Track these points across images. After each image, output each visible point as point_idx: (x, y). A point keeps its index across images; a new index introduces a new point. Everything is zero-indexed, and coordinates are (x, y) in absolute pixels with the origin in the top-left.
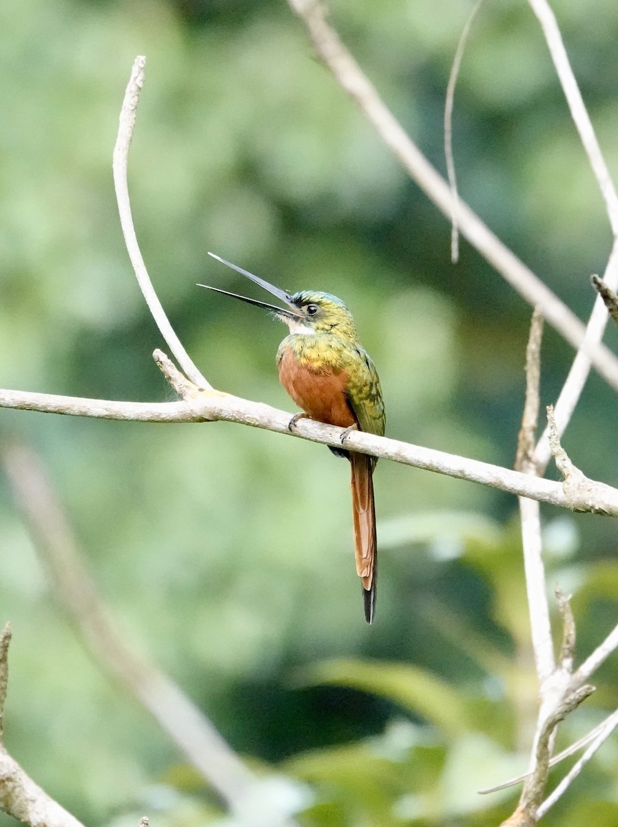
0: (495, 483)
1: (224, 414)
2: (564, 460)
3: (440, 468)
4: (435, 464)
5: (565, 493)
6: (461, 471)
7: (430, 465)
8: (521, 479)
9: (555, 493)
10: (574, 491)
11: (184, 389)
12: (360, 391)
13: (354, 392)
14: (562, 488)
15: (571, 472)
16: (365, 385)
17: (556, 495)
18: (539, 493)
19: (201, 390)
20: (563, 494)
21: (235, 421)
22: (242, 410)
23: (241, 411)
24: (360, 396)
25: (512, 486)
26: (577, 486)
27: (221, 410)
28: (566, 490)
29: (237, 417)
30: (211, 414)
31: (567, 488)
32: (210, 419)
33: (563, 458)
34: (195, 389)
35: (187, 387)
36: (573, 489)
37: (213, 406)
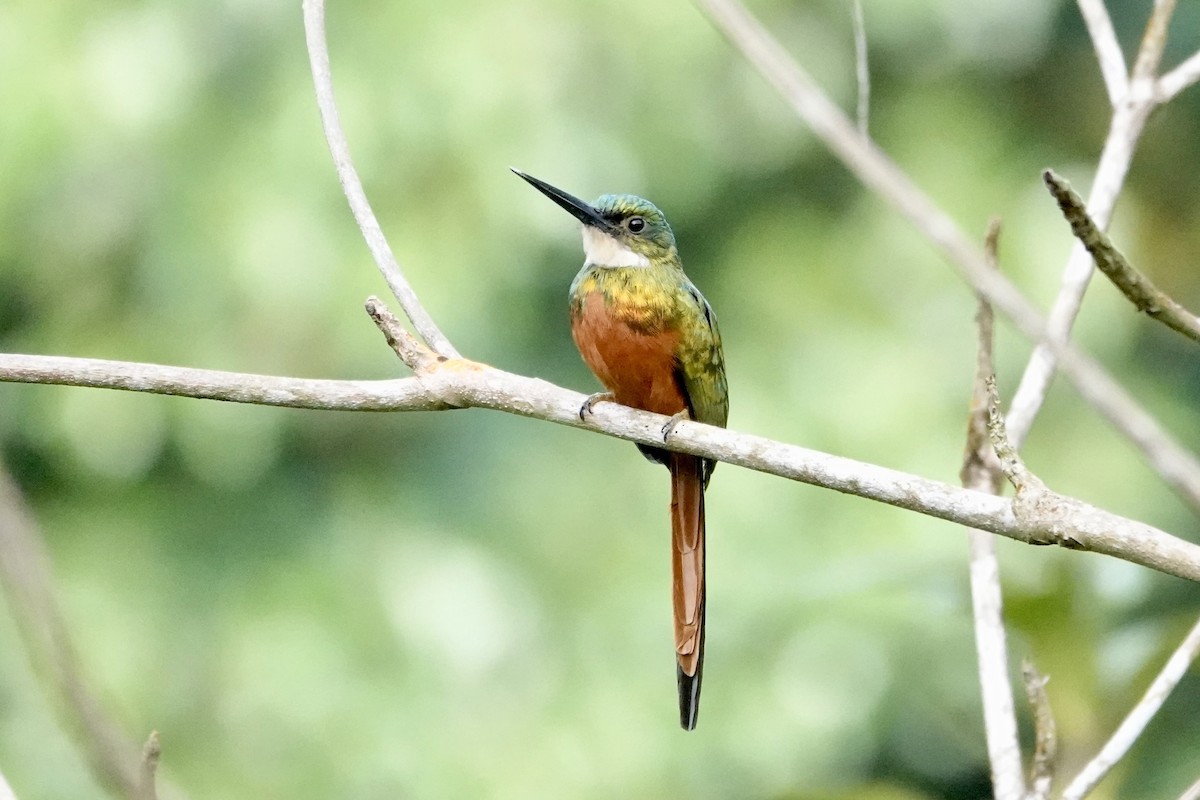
0: (906, 500)
1: (479, 397)
2: (1014, 462)
3: (819, 478)
4: (811, 471)
5: (1016, 515)
6: (851, 482)
7: (805, 472)
8: (948, 493)
9: (1000, 516)
10: (1029, 512)
11: (415, 358)
12: (696, 358)
13: (686, 359)
14: (1010, 507)
15: (1024, 482)
16: (703, 350)
17: (1002, 518)
18: (975, 516)
19: (442, 359)
20: (1013, 517)
21: (497, 407)
22: (507, 391)
23: (505, 392)
24: (695, 365)
25: (933, 505)
26: (1034, 503)
27: (474, 391)
28: (1018, 511)
29: (499, 402)
30: (459, 397)
31: (1020, 507)
32: (456, 404)
33: (1011, 459)
34: (433, 357)
35: (420, 354)
36: (1029, 508)
37: (461, 385)
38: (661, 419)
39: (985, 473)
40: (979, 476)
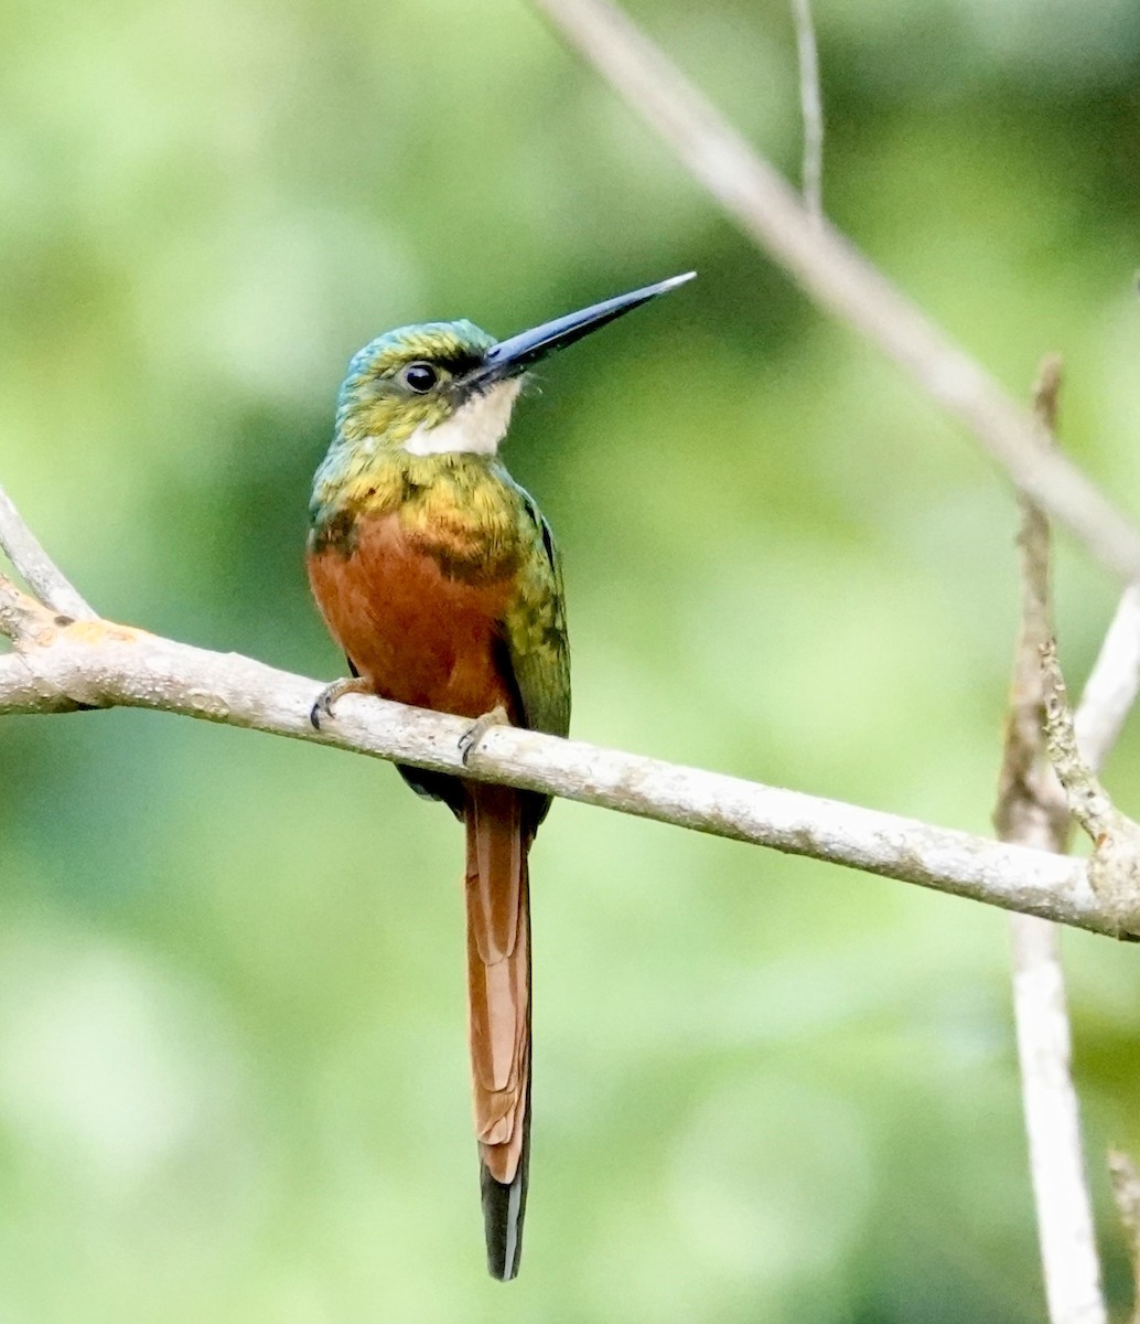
0: (897, 864)
1: (129, 688)
2: (1091, 794)
3: (741, 827)
4: (728, 816)
5: (1095, 889)
6: (798, 834)
7: (715, 817)
8: (971, 851)
9: (1066, 891)
10: (1119, 883)
11: (15, 619)
12: (532, 618)
13: (515, 621)
14: (1084, 875)
15: (1109, 830)
16: (543, 605)
17: (1068, 895)
18: (1021, 891)
19: (63, 621)
20: (1091, 892)
21: (163, 706)
22: (180, 677)
23: (177, 678)
24: (530, 630)
25: (946, 873)
26: (1127, 867)
27: (122, 677)
28: (1097, 880)
29: (167, 696)
30: (93, 687)
31: (1101, 876)
32: (90, 701)
33: (1086, 790)
34: (48, 617)
35: (23, 613)
36: (1118, 875)
37: (97, 667)
38: (457, 724)
39: (1038, 815)
40: (1029, 821)
